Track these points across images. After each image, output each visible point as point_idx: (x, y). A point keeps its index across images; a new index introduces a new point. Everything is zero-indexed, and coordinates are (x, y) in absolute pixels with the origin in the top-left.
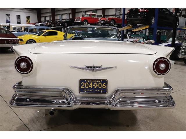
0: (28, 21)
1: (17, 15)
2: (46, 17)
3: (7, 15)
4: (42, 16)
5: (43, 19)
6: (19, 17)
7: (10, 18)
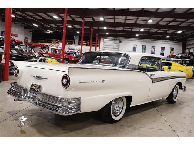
0: (172, 52)
1: (161, 47)
2: (190, 48)
3: (153, 47)
4: (187, 47)
5: (187, 51)
6: (163, 49)
7: (154, 49)
